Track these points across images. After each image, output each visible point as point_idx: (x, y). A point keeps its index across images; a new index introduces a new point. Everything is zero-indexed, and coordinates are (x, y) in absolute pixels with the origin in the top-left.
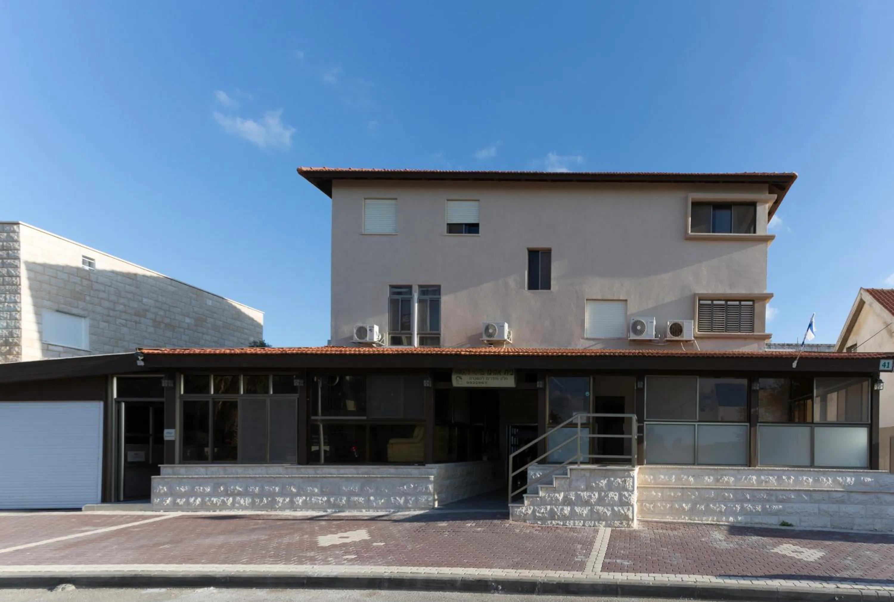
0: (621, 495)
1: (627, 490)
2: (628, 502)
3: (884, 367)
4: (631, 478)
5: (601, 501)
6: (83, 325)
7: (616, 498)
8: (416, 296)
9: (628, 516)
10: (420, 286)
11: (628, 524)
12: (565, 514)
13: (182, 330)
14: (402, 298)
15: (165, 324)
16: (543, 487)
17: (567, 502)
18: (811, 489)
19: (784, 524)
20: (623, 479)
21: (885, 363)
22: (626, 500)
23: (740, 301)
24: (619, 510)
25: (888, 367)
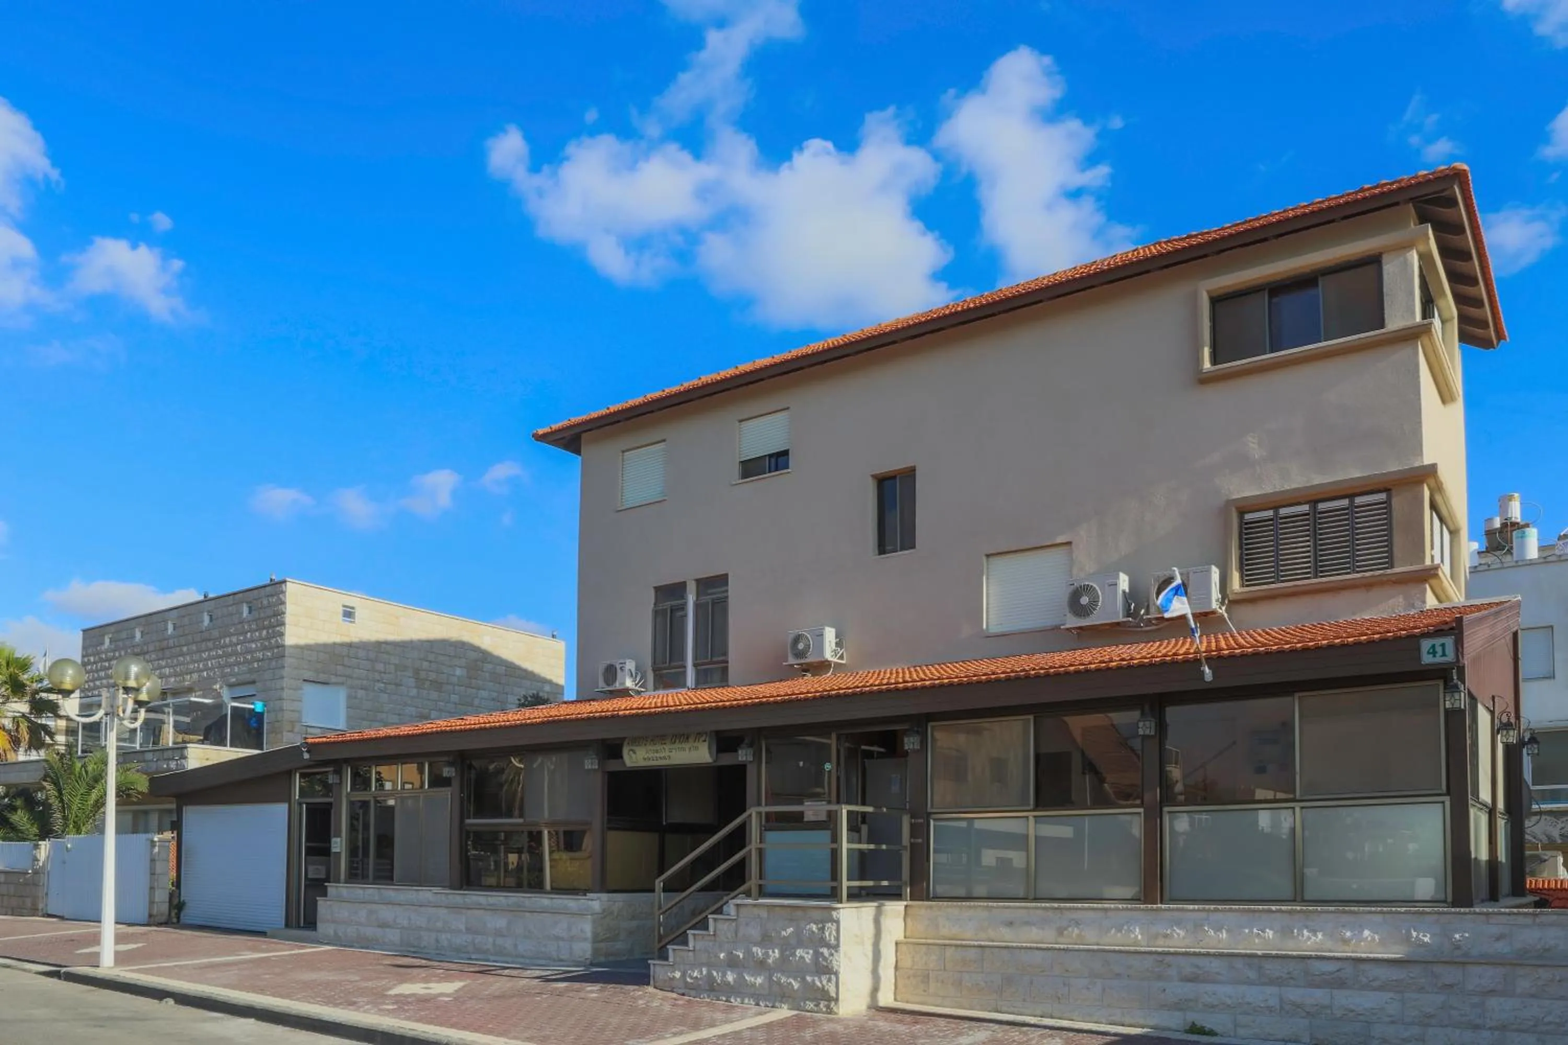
0: (817, 954)
1: (829, 946)
2: (827, 967)
3: (1434, 656)
4: (834, 924)
5: (784, 965)
6: (340, 696)
7: (808, 958)
8: (691, 599)
9: (828, 992)
10: (698, 581)
11: (828, 1007)
12: (729, 983)
13: (450, 687)
14: (671, 607)
15: (431, 681)
16: (698, 935)
17: (733, 963)
18: (1259, 953)
19: (1194, 1029)
20: (820, 926)
21: (1433, 646)
22: (825, 963)
23: (1351, 496)
24: (813, 981)
25: (1444, 655)
